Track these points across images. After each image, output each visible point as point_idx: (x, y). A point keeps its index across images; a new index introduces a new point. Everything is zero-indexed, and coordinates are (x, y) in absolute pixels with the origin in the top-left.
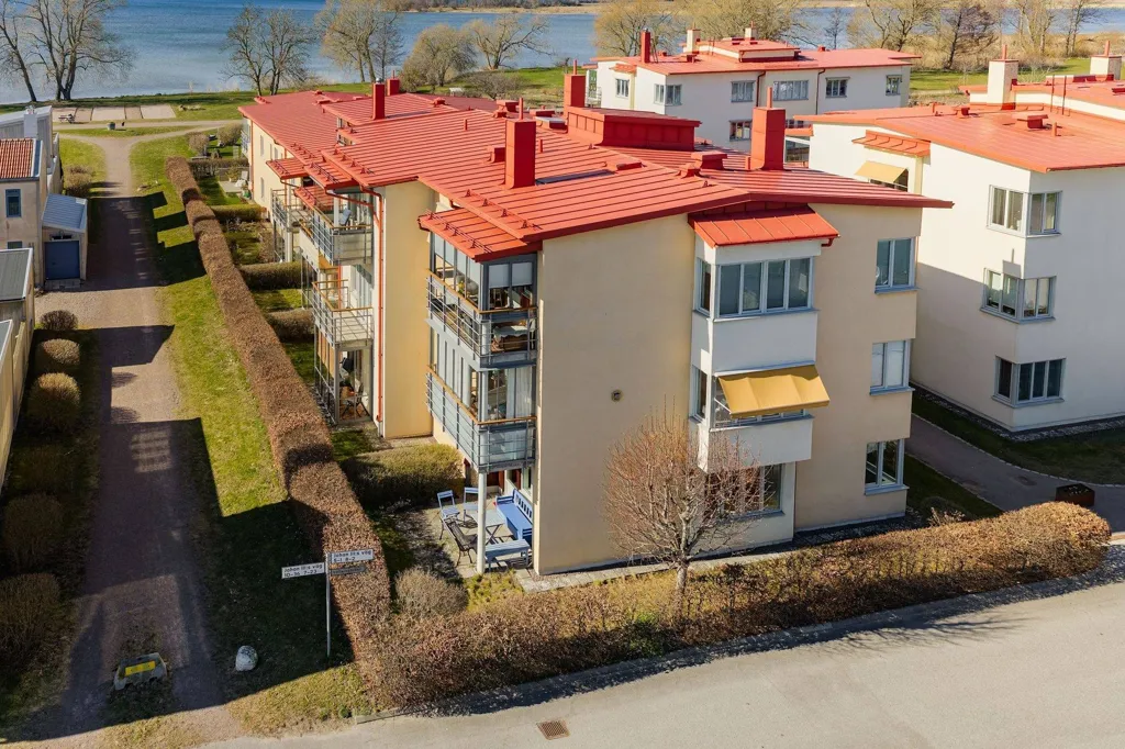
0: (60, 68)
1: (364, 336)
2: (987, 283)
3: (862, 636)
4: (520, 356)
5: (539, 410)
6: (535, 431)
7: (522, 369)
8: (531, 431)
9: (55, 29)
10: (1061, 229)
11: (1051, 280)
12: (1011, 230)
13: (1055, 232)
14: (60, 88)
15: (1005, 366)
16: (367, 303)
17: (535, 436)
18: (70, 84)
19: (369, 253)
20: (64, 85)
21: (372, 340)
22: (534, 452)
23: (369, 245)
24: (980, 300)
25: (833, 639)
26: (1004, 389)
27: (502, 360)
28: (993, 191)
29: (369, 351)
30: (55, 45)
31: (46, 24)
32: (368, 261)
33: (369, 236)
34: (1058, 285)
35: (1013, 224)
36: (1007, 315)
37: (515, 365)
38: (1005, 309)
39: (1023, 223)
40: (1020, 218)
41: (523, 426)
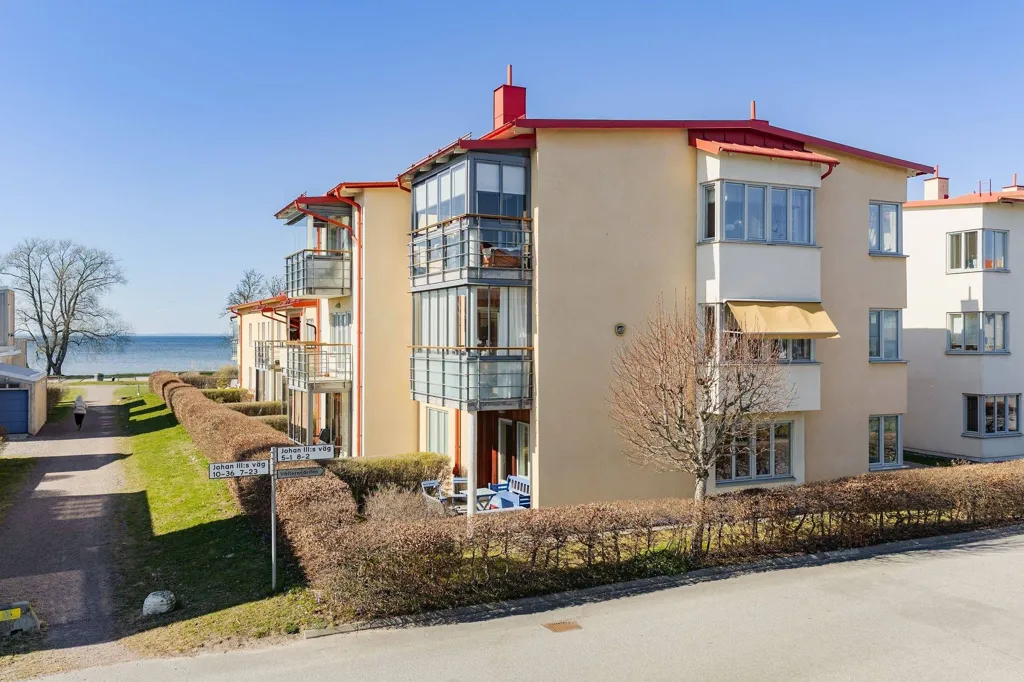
0: (51, 345)
1: (341, 377)
2: (949, 328)
3: (889, 556)
4: (513, 275)
5: (536, 337)
6: (532, 364)
7: (515, 289)
8: (527, 365)
9: (47, 307)
10: (1010, 267)
11: (1005, 315)
12: (969, 269)
13: (1005, 271)
14: (51, 365)
15: (972, 401)
16: (346, 339)
17: (532, 370)
18: (61, 359)
19: (347, 285)
20: (54, 360)
21: (351, 382)
22: (531, 389)
23: (347, 274)
24: (944, 344)
25: (862, 558)
26: (972, 425)
27: (493, 275)
28: (949, 237)
29: (347, 394)
30: (45, 320)
31: (37, 298)
32: (347, 293)
33: (347, 264)
34: (1011, 320)
35: (969, 263)
36: (971, 351)
37: (509, 284)
38: (969, 348)
39: (979, 262)
40: (975, 258)
41: (518, 359)
